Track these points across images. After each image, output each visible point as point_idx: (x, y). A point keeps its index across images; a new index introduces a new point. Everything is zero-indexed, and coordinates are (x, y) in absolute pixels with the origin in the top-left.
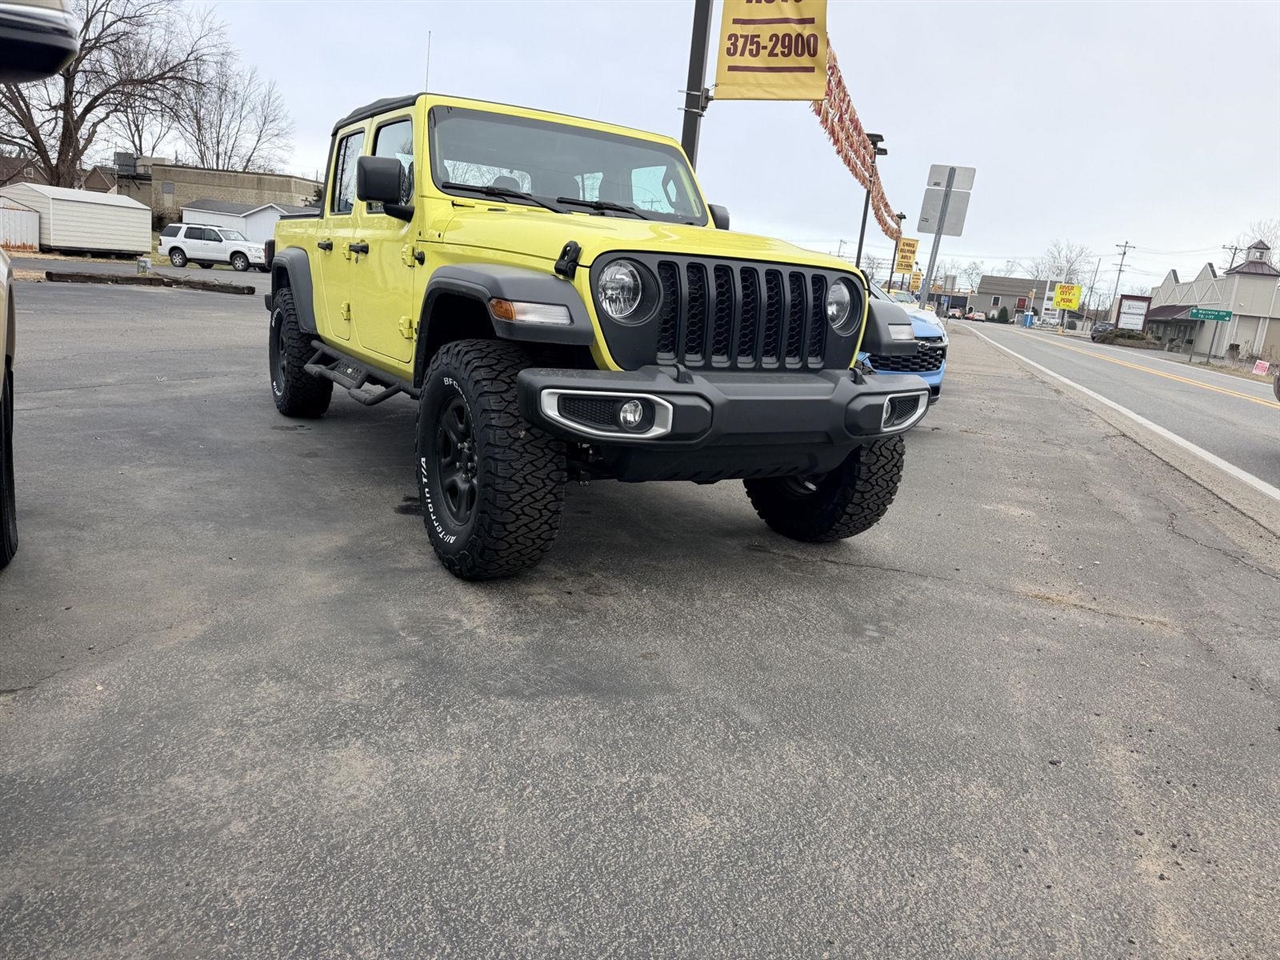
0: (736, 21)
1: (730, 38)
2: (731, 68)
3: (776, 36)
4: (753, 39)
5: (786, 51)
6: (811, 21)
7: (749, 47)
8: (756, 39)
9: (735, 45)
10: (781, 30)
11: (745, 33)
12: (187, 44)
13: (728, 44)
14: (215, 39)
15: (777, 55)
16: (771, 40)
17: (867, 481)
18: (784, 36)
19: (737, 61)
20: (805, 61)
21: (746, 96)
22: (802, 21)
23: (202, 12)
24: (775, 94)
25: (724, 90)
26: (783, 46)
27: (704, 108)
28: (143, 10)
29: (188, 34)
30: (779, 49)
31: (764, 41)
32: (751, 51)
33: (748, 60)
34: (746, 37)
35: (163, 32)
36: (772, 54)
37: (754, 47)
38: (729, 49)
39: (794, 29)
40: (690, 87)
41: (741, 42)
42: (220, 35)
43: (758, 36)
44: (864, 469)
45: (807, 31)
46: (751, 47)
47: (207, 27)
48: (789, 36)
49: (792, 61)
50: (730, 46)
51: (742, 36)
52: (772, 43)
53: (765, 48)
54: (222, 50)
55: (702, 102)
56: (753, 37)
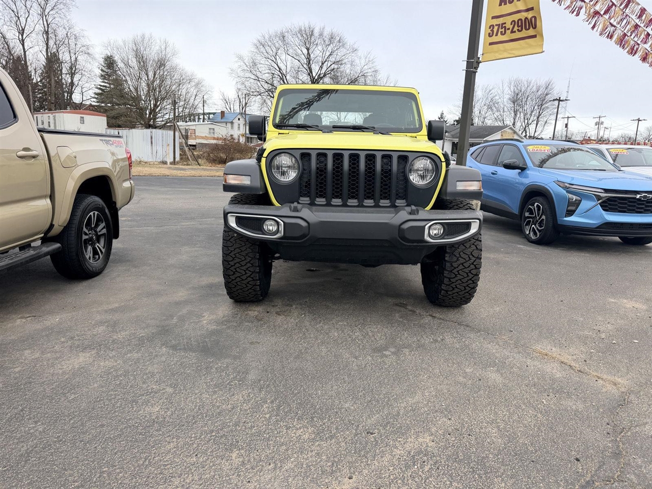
0: (493, 18)
1: (490, 28)
2: (491, 44)
3: (514, 21)
4: (502, 26)
5: (520, 28)
6: (532, 9)
7: (500, 30)
8: (504, 25)
9: (492, 31)
10: (516, 17)
11: (498, 23)
12: (358, 69)
13: (489, 31)
14: (370, 65)
15: (515, 32)
16: (511, 24)
17: (451, 271)
18: (518, 20)
19: (495, 39)
20: (531, 32)
21: (498, 58)
22: (528, 10)
23: (365, 54)
24: (514, 54)
25: (487, 56)
26: (518, 26)
27: (476, 68)
28: (343, 57)
29: (359, 65)
30: (516, 28)
31: (508, 25)
32: (501, 32)
33: (500, 38)
34: (498, 25)
35: (350, 66)
36: (512, 32)
37: (503, 30)
38: (489, 33)
39: (523, 15)
40: (468, 58)
41: (496, 28)
42: (372, 63)
43: (505, 23)
44: (448, 265)
45: (529, 15)
46: (502, 30)
47: (367, 60)
48: (521, 20)
49: (524, 33)
50: (490, 32)
51: (496, 25)
52: (512, 26)
53: (509, 29)
54: (373, 70)
55: (475, 65)
56: (503, 24)
